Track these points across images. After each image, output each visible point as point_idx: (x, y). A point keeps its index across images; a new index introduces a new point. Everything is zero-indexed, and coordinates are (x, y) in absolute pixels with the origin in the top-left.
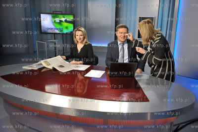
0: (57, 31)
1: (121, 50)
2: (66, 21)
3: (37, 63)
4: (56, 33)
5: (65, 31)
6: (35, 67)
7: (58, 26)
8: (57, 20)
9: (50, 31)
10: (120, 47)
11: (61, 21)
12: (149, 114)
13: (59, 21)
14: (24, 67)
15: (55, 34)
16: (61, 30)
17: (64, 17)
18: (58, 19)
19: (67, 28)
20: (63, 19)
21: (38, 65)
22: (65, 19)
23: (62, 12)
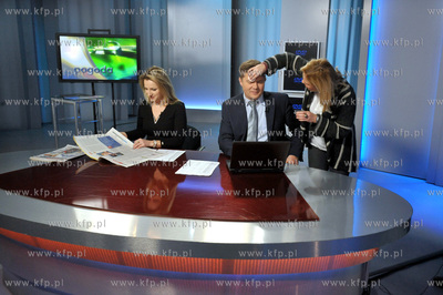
0: (99, 76)
1: (251, 115)
2: (120, 53)
3: (64, 149)
4: (97, 81)
5: (118, 75)
6: (60, 156)
7: (101, 65)
8: (100, 50)
9: (82, 76)
10: (249, 109)
11: (108, 53)
12: (316, 244)
13: (103, 53)
14: (34, 158)
15: (94, 82)
16: (109, 72)
17: (116, 44)
18: (101, 48)
19: (121, 68)
20: (113, 48)
21: (67, 152)
22: (117, 47)
23: (109, 31)
